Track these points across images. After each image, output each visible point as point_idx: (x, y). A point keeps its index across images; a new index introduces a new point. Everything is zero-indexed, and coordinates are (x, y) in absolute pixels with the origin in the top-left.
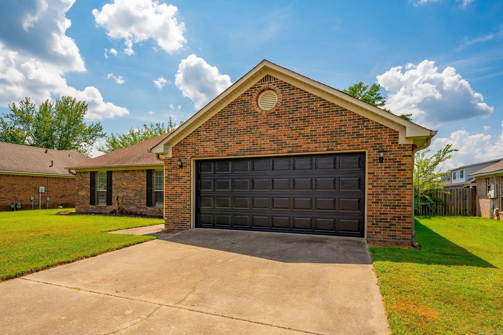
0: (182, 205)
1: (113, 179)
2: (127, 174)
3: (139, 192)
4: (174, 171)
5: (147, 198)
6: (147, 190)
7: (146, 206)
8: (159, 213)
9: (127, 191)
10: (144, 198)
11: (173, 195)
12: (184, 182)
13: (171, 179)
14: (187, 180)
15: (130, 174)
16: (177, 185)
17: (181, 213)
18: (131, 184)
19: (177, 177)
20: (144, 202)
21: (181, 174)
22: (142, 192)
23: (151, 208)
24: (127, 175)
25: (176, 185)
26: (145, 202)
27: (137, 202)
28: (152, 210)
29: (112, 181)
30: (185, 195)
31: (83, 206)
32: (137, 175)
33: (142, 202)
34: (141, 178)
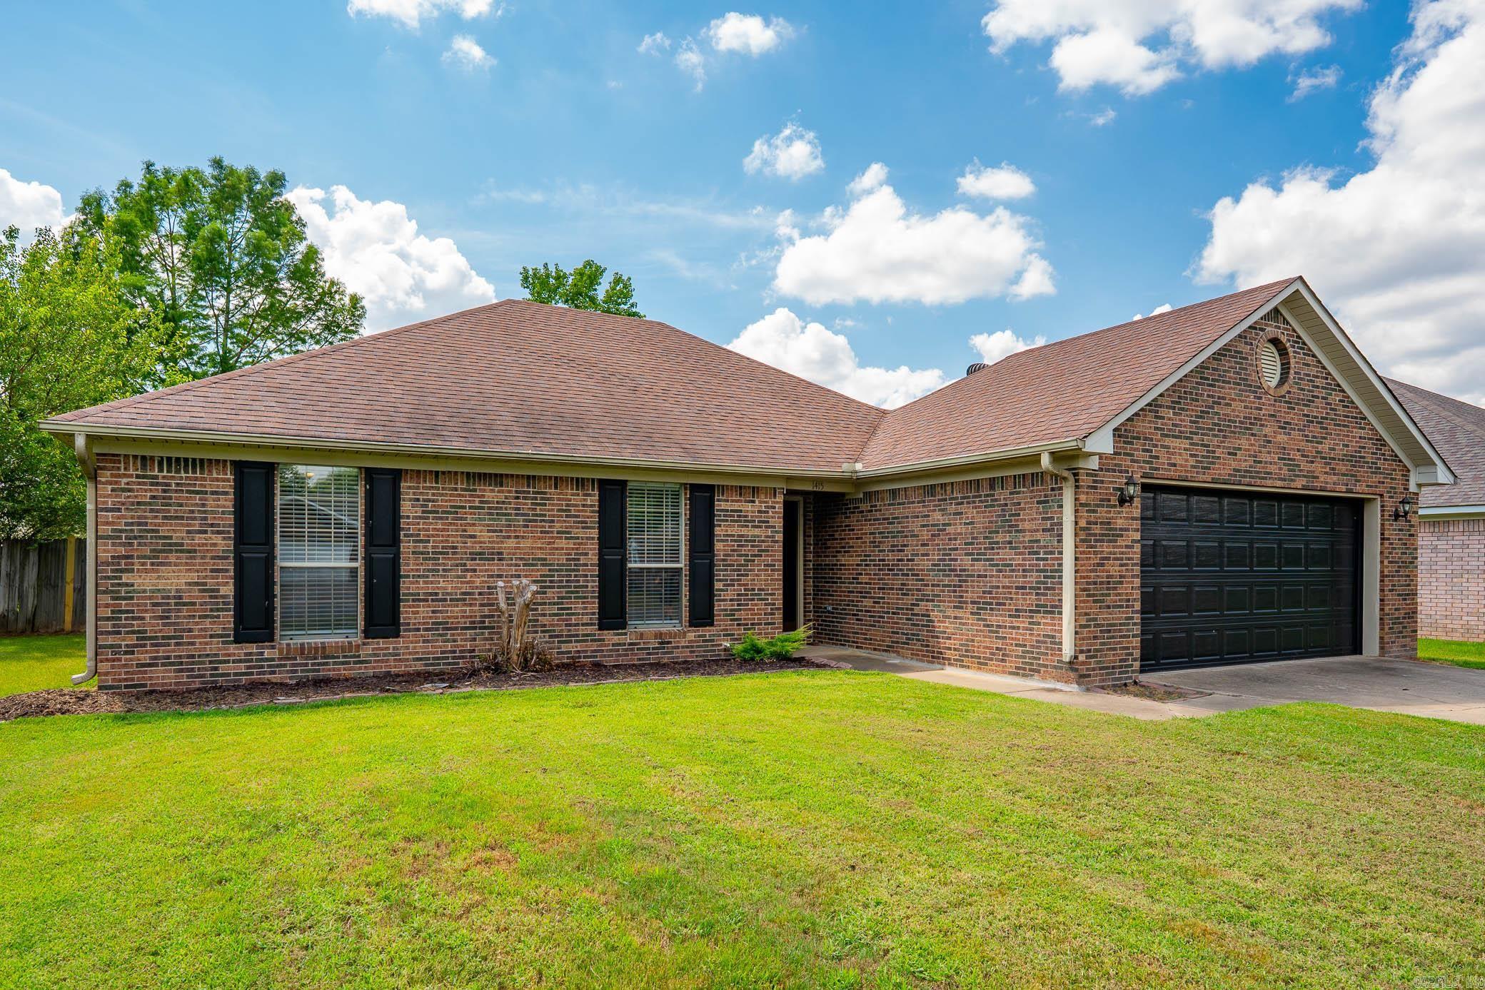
0: (1123, 612)
1: (406, 507)
2: (493, 491)
3: (557, 570)
4: (1102, 513)
5: (602, 597)
6: (602, 563)
7: (600, 629)
8: (657, 653)
9: (495, 568)
10: (585, 598)
11: (1102, 583)
12: (1127, 547)
13: (1095, 535)
14: (1133, 541)
15: (510, 492)
16: (1110, 553)
17: (1121, 637)
18: (517, 537)
19: (1111, 529)
20: (587, 614)
21: (1120, 523)
22: (578, 570)
23: (618, 634)
24: (492, 494)
25: (1108, 553)
26: (593, 614)
27: (550, 615)
28: (624, 644)
29: (400, 517)
30: (1128, 582)
31: (173, 651)
32: (548, 499)
33: (579, 614)
34: (570, 511)
